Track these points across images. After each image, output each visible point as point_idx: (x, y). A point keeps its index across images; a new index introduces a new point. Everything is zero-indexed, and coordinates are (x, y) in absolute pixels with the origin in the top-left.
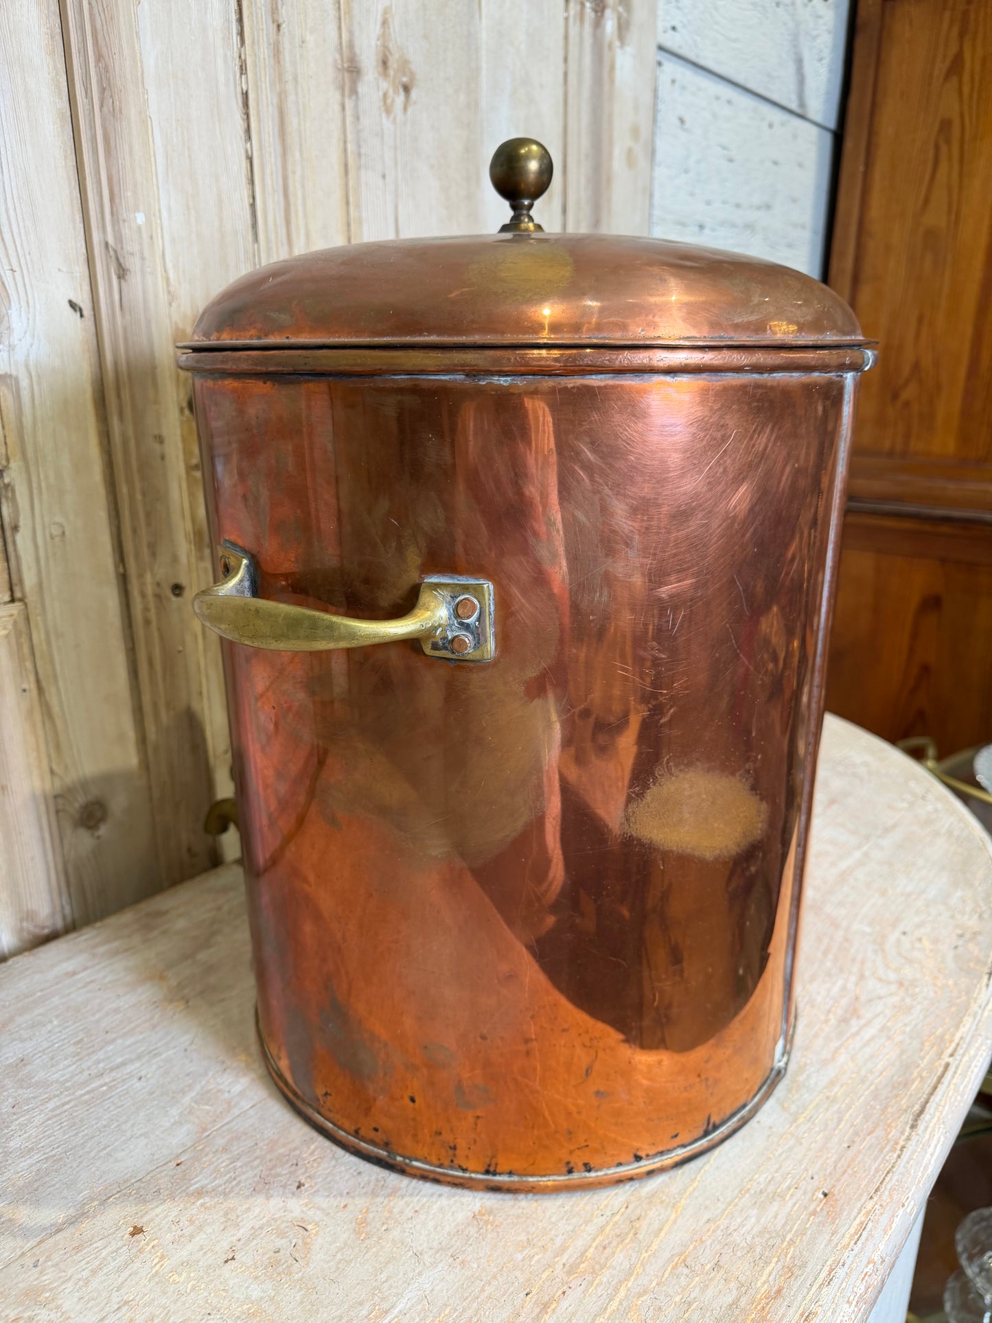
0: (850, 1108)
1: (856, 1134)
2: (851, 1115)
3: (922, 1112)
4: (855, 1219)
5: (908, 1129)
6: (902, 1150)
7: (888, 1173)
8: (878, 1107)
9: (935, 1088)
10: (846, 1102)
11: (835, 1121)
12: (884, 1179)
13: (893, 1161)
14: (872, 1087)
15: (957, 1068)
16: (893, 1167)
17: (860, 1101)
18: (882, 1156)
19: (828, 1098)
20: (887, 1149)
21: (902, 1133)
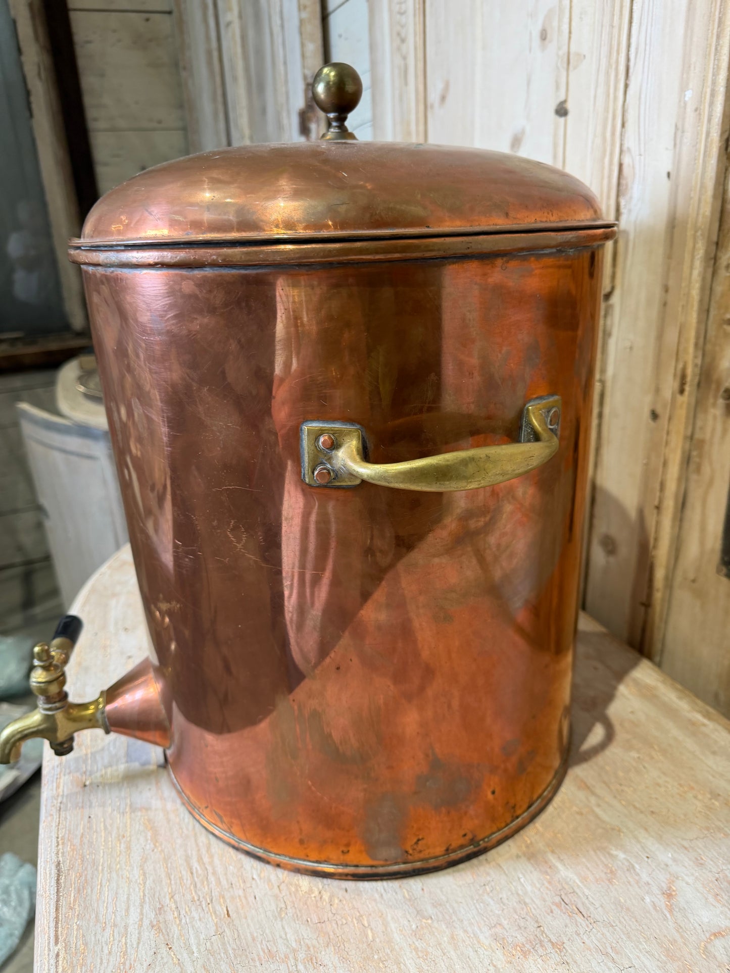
0: (104, 841)
1: (90, 828)
2: (101, 836)
3: (58, 880)
4: (64, 787)
5: (61, 859)
6: (58, 842)
7: (59, 823)
8: (88, 857)
9: (57, 909)
10: (110, 843)
11: (108, 826)
12: (59, 818)
13: (60, 831)
14: (100, 868)
15: (49, 950)
16: (58, 828)
17: (102, 852)
18: (67, 828)
19: (124, 837)
20: (67, 836)
21: (63, 853)
